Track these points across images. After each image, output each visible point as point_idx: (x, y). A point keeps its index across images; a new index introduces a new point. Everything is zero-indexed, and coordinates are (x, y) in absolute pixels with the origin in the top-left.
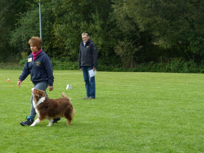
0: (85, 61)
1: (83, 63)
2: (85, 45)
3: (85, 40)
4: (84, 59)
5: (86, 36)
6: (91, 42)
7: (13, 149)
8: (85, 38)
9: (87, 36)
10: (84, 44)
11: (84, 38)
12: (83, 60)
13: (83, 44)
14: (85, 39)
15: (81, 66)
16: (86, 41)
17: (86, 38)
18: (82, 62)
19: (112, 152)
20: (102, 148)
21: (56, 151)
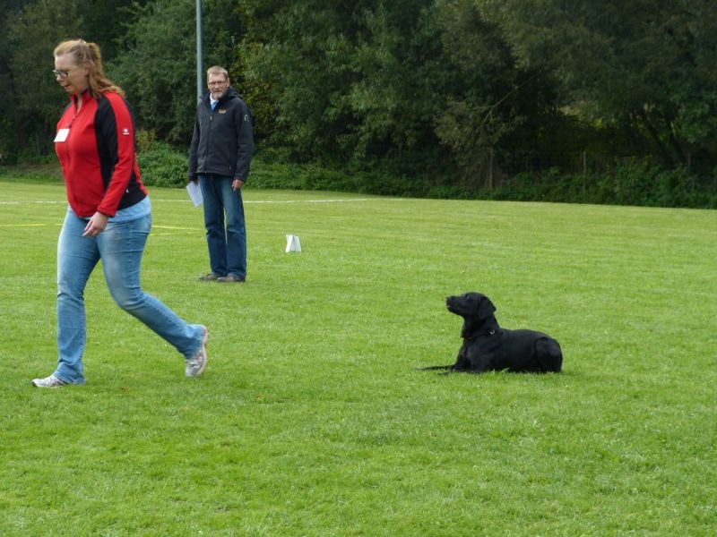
0: (210, 156)
1: (205, 163)
2: (213, 107)
3: (217, 91)
4: (210, 151)
5: (220, 78)
6: (233, 97)
7: (101, 437)
8: (219, 82)
9: (226, 78)
10: (213, 101)
11: (214, 83)
12: (204, 155)
13: (209, 100)
14: (217, 86)
15: (198, 172)
16: (220, 95)
17: (222, 85)
18: (201, 161)
19: (413, 452)
20: (385, 440)
21: (235, 446)
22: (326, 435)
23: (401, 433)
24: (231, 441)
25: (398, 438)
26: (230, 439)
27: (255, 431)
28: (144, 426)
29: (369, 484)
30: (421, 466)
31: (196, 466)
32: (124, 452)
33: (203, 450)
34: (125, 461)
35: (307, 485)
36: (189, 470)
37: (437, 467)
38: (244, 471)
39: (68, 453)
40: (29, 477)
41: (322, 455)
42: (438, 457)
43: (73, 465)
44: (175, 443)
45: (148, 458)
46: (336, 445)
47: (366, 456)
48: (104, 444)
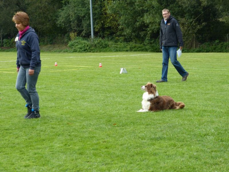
7: (61, 141)
19: (170, 142)
20: (160, 138)
21: (108, 142)
22: (139, 138)
23: (165, 136)
24: (106, 141)
25: (165, 138)
26: (106, 140)
27: (115, 137)
28: (76, 136)
29: (155, 154)
30: (173, 147)
31: (95, 150)
32: (69, 146)
33: (97, 144)
34: (69, 149)
35: (133, 155)
36: (92, 151)
37: (179, 148)
38: (111, 151)
39: (50, 147)
40: (37, 155)
41: (138, 145)
42: (179, 144)
43: (52, 150)
44: (87, 142)
45: (77, 148)
46: (143, 141)
47: (154, 144)
48: (62, 143)
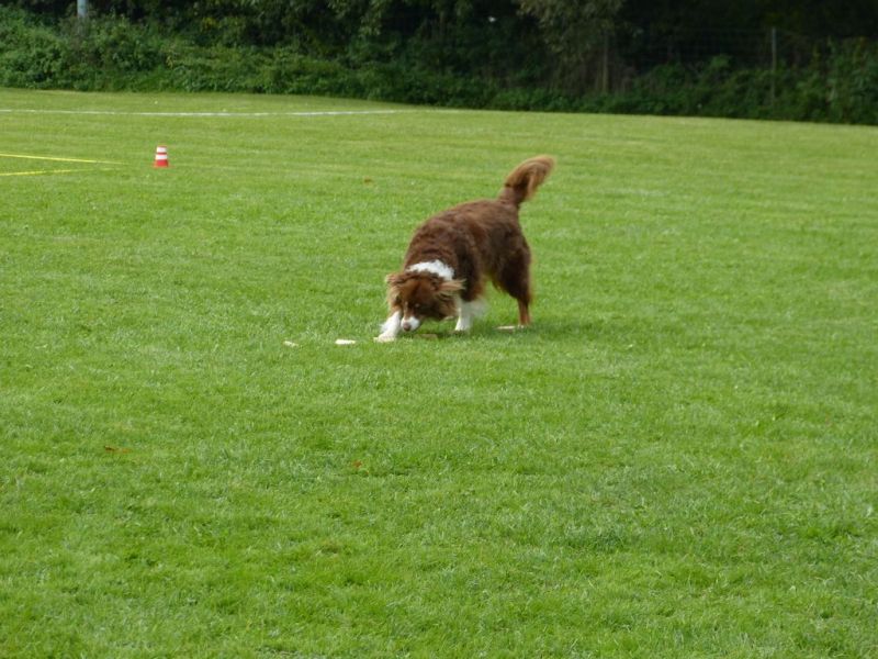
7: (102, 537)
19: (671, 564)
20: (612, 542)
21: (348, 554)
22: (507, 534)
23: (639, 531)
24: (340, 544)
25: (636, 539)
26: (335, 539)
27: (375, 527)
28: (171, 516)
29: (616, 623)
30: (693, 589)
31: (294, 588)
32: (151, 564)
33: (293, 560)
34: (157, 579)
35: (504, 624)
36: (282, 595)
37: (724, 592)
38: (387, 598)
39: (53, 565)
41: (513, 570)
42: (724, 574)
43: (69, 583)
44: (240, 547)
45: (198, 575)
46: (528, 551)
47: (592, 572)
48: (112, 548)
